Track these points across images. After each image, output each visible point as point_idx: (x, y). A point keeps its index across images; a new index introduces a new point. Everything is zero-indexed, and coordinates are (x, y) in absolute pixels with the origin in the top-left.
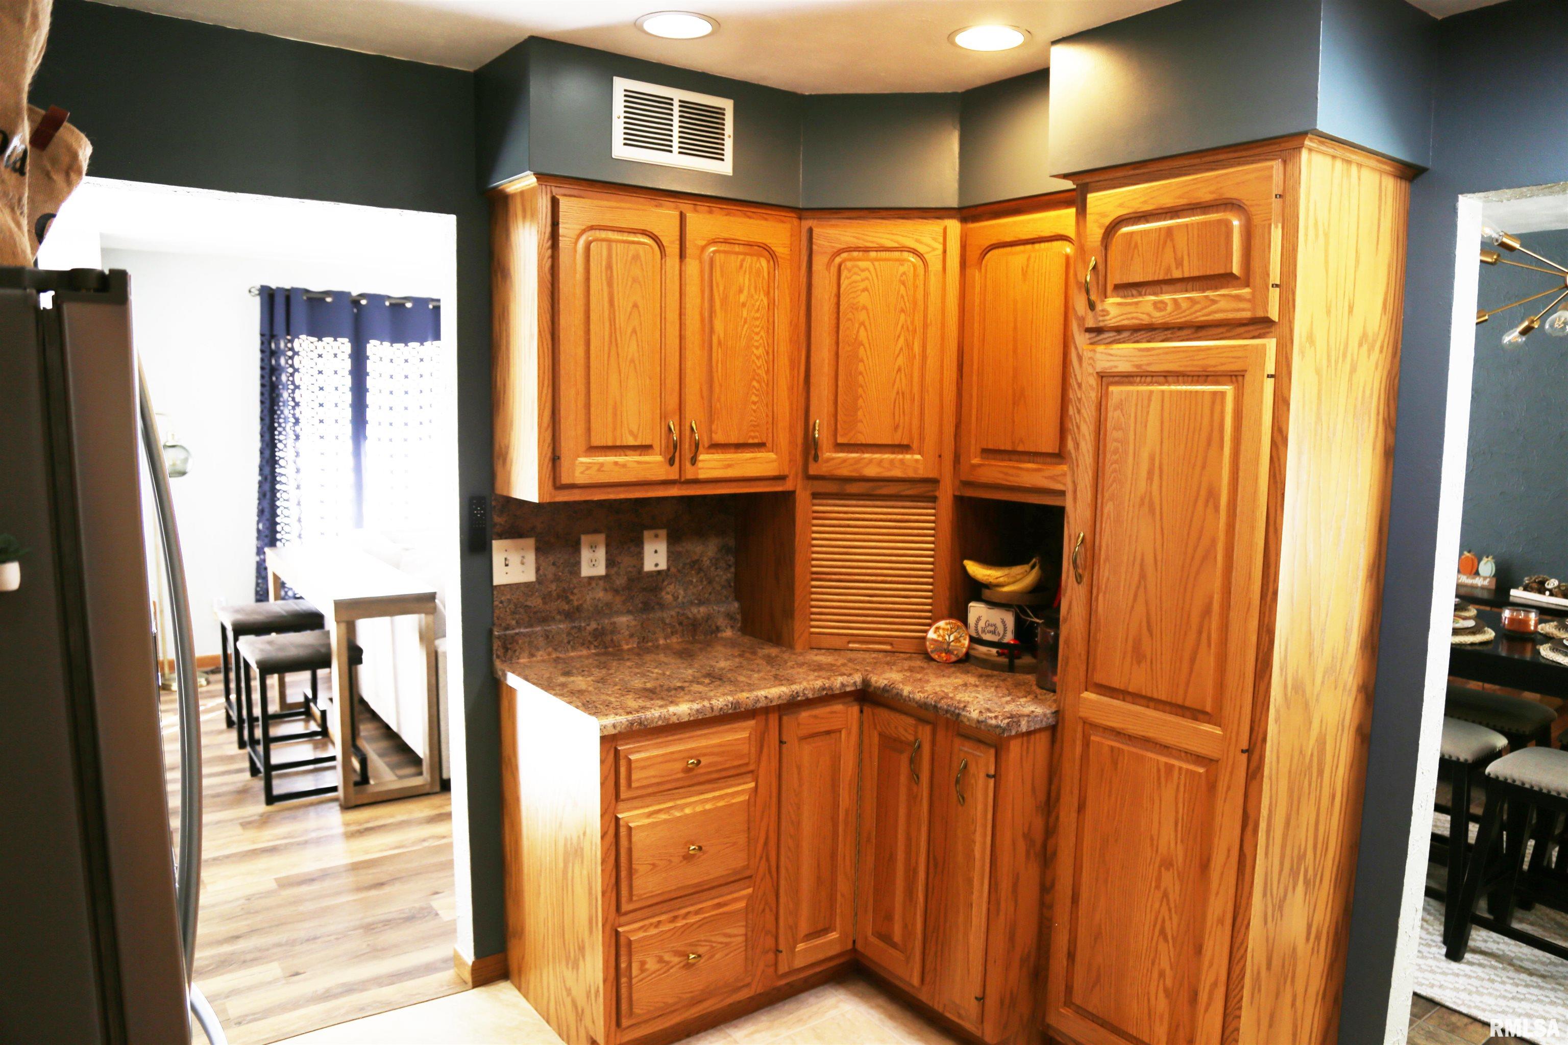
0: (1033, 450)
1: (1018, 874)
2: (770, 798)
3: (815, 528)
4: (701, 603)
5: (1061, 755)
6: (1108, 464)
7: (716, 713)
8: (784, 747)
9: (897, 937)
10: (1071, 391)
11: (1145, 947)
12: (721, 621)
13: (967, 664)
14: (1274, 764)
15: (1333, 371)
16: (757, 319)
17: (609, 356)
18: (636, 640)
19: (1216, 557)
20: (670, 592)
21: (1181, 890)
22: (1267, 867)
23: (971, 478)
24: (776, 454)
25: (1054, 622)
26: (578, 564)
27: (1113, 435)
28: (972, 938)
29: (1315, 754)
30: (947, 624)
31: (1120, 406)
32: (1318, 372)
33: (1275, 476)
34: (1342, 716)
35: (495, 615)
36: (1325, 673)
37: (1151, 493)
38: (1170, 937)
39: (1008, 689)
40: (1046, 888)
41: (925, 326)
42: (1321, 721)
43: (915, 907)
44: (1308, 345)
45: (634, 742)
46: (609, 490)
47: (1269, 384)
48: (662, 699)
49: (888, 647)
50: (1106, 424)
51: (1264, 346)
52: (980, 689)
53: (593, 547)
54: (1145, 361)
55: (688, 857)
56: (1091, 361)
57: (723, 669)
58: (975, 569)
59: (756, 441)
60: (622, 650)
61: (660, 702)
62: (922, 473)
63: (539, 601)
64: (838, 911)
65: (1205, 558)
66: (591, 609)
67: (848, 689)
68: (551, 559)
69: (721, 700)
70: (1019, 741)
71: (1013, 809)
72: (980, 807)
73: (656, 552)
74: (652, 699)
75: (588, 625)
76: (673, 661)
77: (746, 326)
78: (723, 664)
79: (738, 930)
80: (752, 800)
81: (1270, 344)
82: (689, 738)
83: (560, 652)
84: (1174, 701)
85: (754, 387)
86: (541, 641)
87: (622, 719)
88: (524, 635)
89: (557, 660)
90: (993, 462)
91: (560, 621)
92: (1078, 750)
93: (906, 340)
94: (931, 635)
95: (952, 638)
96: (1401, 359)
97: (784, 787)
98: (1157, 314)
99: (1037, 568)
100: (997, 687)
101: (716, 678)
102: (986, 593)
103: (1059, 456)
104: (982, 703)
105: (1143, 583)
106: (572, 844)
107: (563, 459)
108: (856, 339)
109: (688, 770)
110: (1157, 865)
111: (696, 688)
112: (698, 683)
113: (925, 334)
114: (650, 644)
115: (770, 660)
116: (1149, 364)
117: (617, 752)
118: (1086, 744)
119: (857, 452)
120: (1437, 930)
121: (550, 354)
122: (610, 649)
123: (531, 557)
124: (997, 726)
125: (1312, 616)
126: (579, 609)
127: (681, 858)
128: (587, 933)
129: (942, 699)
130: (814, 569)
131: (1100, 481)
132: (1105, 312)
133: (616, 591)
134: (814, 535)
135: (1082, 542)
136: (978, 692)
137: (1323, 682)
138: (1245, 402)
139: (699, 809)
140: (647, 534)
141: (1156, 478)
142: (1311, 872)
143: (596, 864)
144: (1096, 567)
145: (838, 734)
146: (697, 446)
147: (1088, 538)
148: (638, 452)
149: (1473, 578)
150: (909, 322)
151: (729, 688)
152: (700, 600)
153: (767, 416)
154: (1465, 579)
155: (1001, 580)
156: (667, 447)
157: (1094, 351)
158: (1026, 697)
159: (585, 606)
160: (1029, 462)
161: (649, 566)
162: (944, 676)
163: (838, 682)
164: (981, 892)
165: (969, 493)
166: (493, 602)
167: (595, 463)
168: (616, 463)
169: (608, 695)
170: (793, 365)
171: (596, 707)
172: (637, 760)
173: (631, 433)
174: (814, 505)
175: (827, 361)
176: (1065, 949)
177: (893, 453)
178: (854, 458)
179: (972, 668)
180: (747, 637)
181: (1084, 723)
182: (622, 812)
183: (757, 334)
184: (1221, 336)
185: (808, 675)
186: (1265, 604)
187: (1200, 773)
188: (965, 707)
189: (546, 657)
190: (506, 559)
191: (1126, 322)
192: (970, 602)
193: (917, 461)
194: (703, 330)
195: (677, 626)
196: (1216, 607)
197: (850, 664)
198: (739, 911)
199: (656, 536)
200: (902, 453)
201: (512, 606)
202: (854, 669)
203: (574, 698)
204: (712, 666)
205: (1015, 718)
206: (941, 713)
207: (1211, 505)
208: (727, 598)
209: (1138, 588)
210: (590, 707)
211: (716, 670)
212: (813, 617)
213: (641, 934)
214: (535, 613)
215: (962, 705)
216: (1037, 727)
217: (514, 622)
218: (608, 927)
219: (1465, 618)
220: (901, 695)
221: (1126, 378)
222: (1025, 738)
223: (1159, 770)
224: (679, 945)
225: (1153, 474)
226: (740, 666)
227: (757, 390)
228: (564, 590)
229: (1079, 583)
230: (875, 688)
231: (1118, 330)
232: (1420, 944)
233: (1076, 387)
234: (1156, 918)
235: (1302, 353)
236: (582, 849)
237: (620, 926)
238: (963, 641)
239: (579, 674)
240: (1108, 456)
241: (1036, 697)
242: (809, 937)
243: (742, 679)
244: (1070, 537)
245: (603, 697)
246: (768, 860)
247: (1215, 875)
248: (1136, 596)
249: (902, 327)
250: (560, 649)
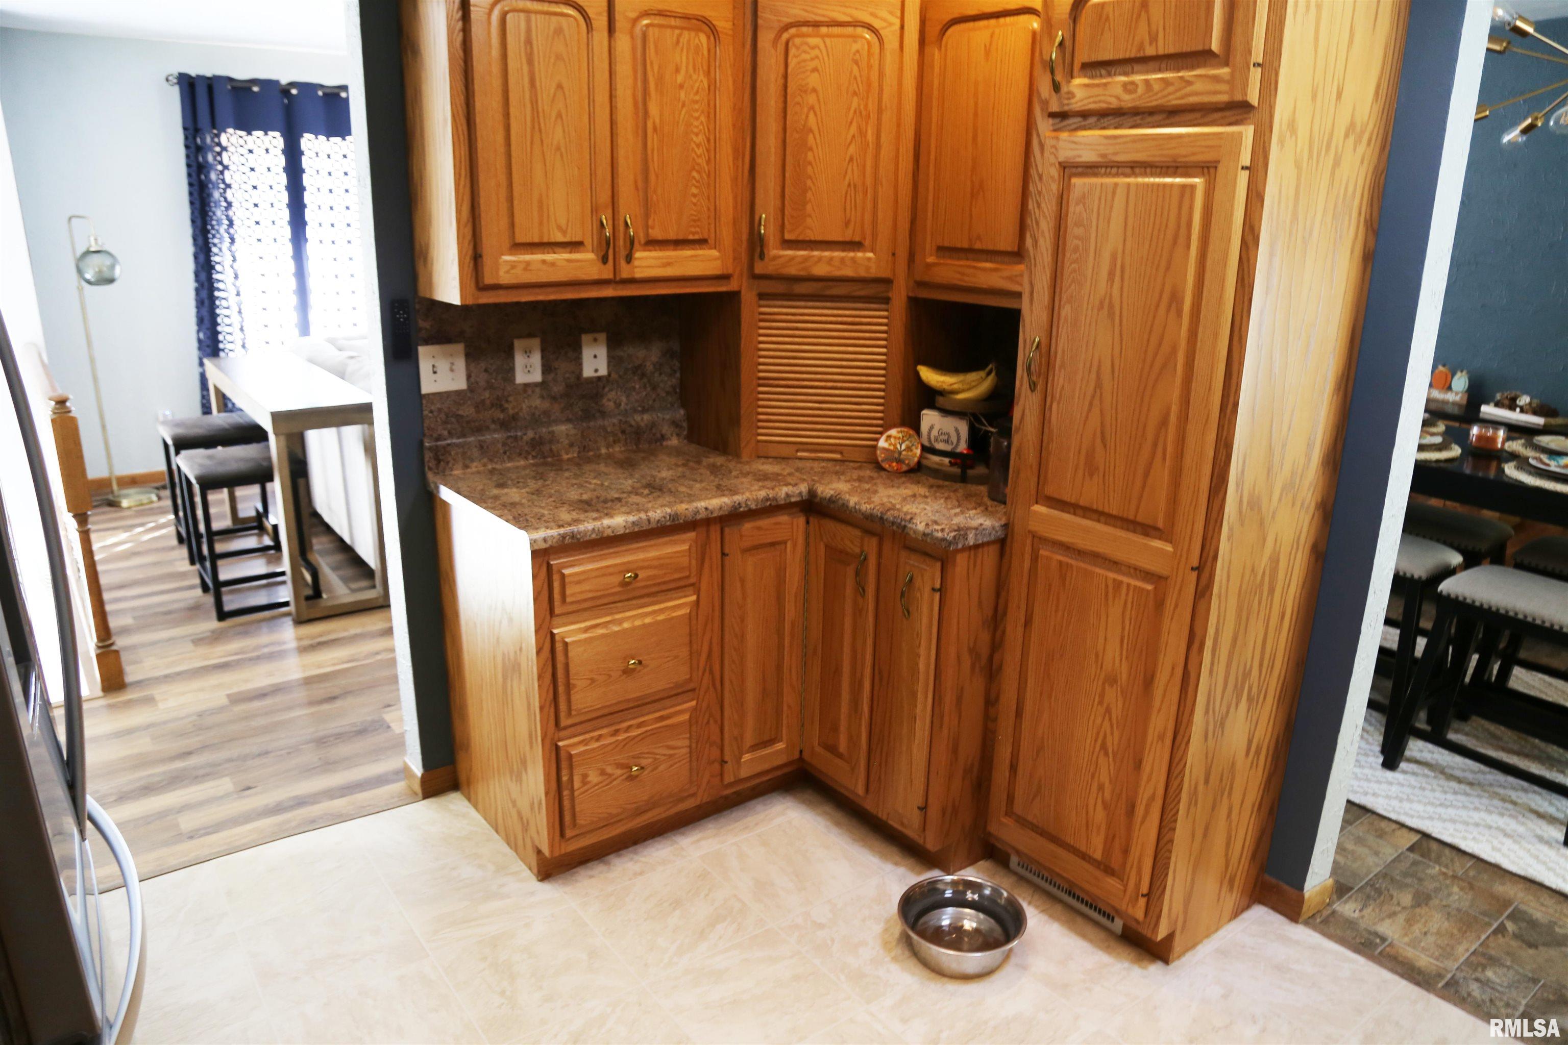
0: (991, 247)
1: (962, 688)
2: (713, 610)
3: (761, 331)
4: (644, 411)
5: (1009, 568)
6: (1067, 264)
7: (654, 525)
8: (727, 560)
9: (843, 747)
10: (1031, 184)
11: (1086, 759)
12: (666, 429)
13: (919, 474)
14: (1224, 581)
15: (1314, 165)
16: (696, 102)
17: (532, 143)
18: (576, 449)
19: (1176, 365)
20: (611, 399)
21: (1124, 703)
22: (1210, 686)
23: (926, 279)
24: (719, 251)
25: (1006, 432)
26: (512, 370)
27: (1073, 232)
28: (915, 751)
29: (1267, 573)
30: (898, 432)
31: (1082, 199)
32: (1298, 166)
33: (1243, 279)
34: (1297, 534)
35: (425, 425)
36: (1283, 489)
37: (1111, 295)
38: (1110, 751)
39: (958, 501)
40: (991, 701)
41: (880, 111)
42: (1276, 540)
43: (860, 719)
44: (1288, 133)
45: (567, 556)
46: (537, 290)
47: (1243, 177)
48: (597, 511)
49: (838, 456)
50: (1066, 220)
51: (1240, 134)
52: (929, 500)
53: (528, 352)
54: (1111, 150)
55: (627, 672)
56: (1053, 150)
57: (663, 479)
58: (930, 376)
59: (697, 237)
60: (561, 461)
61: (595, 515)
62: (874, 272)
63: (472, 410)
64: (785, 722)
65: (1164, 366)
66: (528, 418)
67: (793, 500)
68: (483, 365)
69: (658, 512)
70: (966, 554)
71: (958, 623)
72: (925, 621)
73: (595, 357)
74: (586, 511)
75: (525, 434)
76: (612, 471)
77: (684, 111)
78: (665, 474)
79: (682, 743)
80: (694, 613)
81: (1247, 132)
82: (626, 551)
83: (496, 463)
84: (1125, 516)
85: (694, 178)
86: (476, 452)
87: (554, 532)
88: (457, 445)
89: (492, 472)
90: (949, 261)
91: (495, 431)
92: (1027, 564)
93: (859, 128)
94: (882, 443)
95: (903, 447)
96: (1390, 152)
97: (727, 601)
98: (1126, 97)
99: (993, 374)
100: (947, 498)
101: (656, 488)
102: (940, 401)
103: (1018, 254)
104: (930, 514)
105: (1098, 391)
106: (509, 659)
107: (485, 258)
108: (804, 126)
109: (624, 584)
110: (1100, 683)
111: (635, 499)
112: (637, 494)
113: (879, 120)
114: (591, 453)
115: (714, 470)
116: (1116, 154)
117: (549, 567)
118: (1035, 558)
119: (805, 250)
120: (1377, 740)
121: (467, 141)
122: (549, 460)
123: (461, 364)
124: (944, 540)
125: (1274, 430)
126: (514, 418)
127: (620, 673)
128: (527, 748)
129: (888, 510)
130: (761, 375)
131: (1058, 281)
132: (1071, 95)
133: (554, 398)
134: (761, 339)
135: (1037, 347)
136: (927, 504)
137: (1280, 499)
138: (1216, 197)
139: (638, 623)
140: (585, 338)
141: (1117, 279)
142: (1255, 690)
143: (533, 679)
144: (1051, 374)
145: (783, 546)
146: (632, 243)
147: (1044, 342)
148: (568, 250)
149: (1446, 393)
150: (862, 107)
151: (668, 498)
152: (644, 407)
153: (709, 209)
154: (1437, 394)
155: (956, 387)
156: (600, 243)
157: (1057, 138)
158: (976, 509)
159: (521, 414)
160: (987, 261)
161: (588, 372)
162: (893, 486)
163: (782, 492)
164: (925, 706)
165: (924, 294)
166: (422, 411)
167: (520, 262)
168: (544, 262)
169: (541, 507)
170: (737, 153)
171: (527, 520)
172: (571, 575)
173: (559, 228)
174: (761, 306)
175: (773, 150)
176: (1008, 762)
177: (844, 251)
178: (802, 256)
179: (923, 478)
180: (693, 445)
181: (1034, 537)
182: (557, 628)
183: (697, 119)
184: (1195, 122)
185: (752, 486)
186: (1225, 416)
187: (1148, 591)
188: (911, 519)
189: (482, 469)
190: (434, 366)
191: (1092, 106)
192: (923, 409)
193: (869, 259)
194: (636, 114)
195: (620, 435)
196: (1173, 418)
197: (797, 474)
198: (681, 724)
199: (595, 340)
200: (854, 251)
201: (443, 416)
202: (800, 479)
203: (506, 512)
204: (653, 476)
205: (962, 532)
206: (887, 525)
207: (1174, 306)
208: (672, 405)
209: (1093, 397)
210: (520, 520)
211: (657, 480)
212: (760, 424)
213: (582, 748)
214: (468, 422)
215: (908, 517)
216: (985, 540)
217: (446, 433)
218: (548, 741)
219: (1433, 434)
220: (847, 507)
221: (1090, 169)
222: (972, 552)
223: (1107, 586)
224: (621, 758)
225: (1114, 275)
226: (684, 476)
227: (698, 181)
228: (498, 398)
229: (1032, 391)
230: (821, 498)
231: (1084, 115)
232: (1358, 754)
233: (1037, 178)
234: (1098, 733)
235: (1282, 142)
236: (519, 665)
237: (560, 740)
238: (915, 450)
239: (514, 485)
240: (1068, 255)
241: (986, 509)
242: (754, 748)
243: (682, 489)
244: (1025, 341)
245: (536, 510)
246: (711, 672)
247: (1158, 692)
248: (1091, 404)
249: (855, 112)
250: (496, 460)
